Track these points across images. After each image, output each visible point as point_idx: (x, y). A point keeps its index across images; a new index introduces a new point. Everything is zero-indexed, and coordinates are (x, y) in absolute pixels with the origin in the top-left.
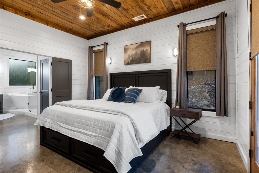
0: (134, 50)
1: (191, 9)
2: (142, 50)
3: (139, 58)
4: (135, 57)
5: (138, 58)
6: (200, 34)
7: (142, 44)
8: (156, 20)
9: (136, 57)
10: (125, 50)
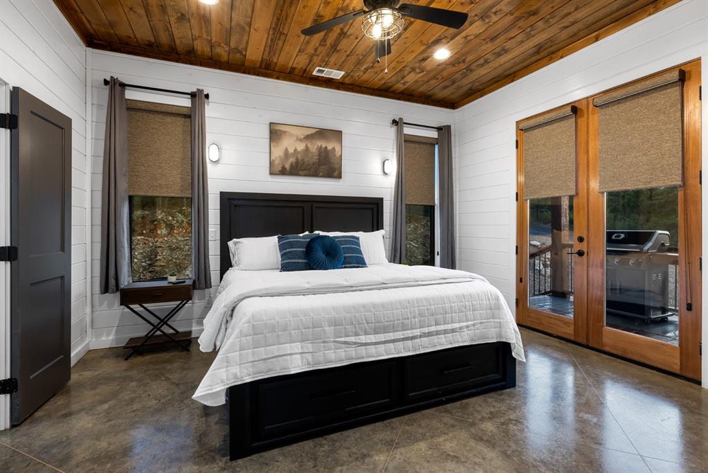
0: (301, 140)
1: (409, 101)
2: (321, 147)
3: (314, 164)
4: (303, 160)
5: (311, 163)
6: (417, 146)
7: (322, 133)
8: (353, 91)
9: (306, 160)
10: (275, 133)
